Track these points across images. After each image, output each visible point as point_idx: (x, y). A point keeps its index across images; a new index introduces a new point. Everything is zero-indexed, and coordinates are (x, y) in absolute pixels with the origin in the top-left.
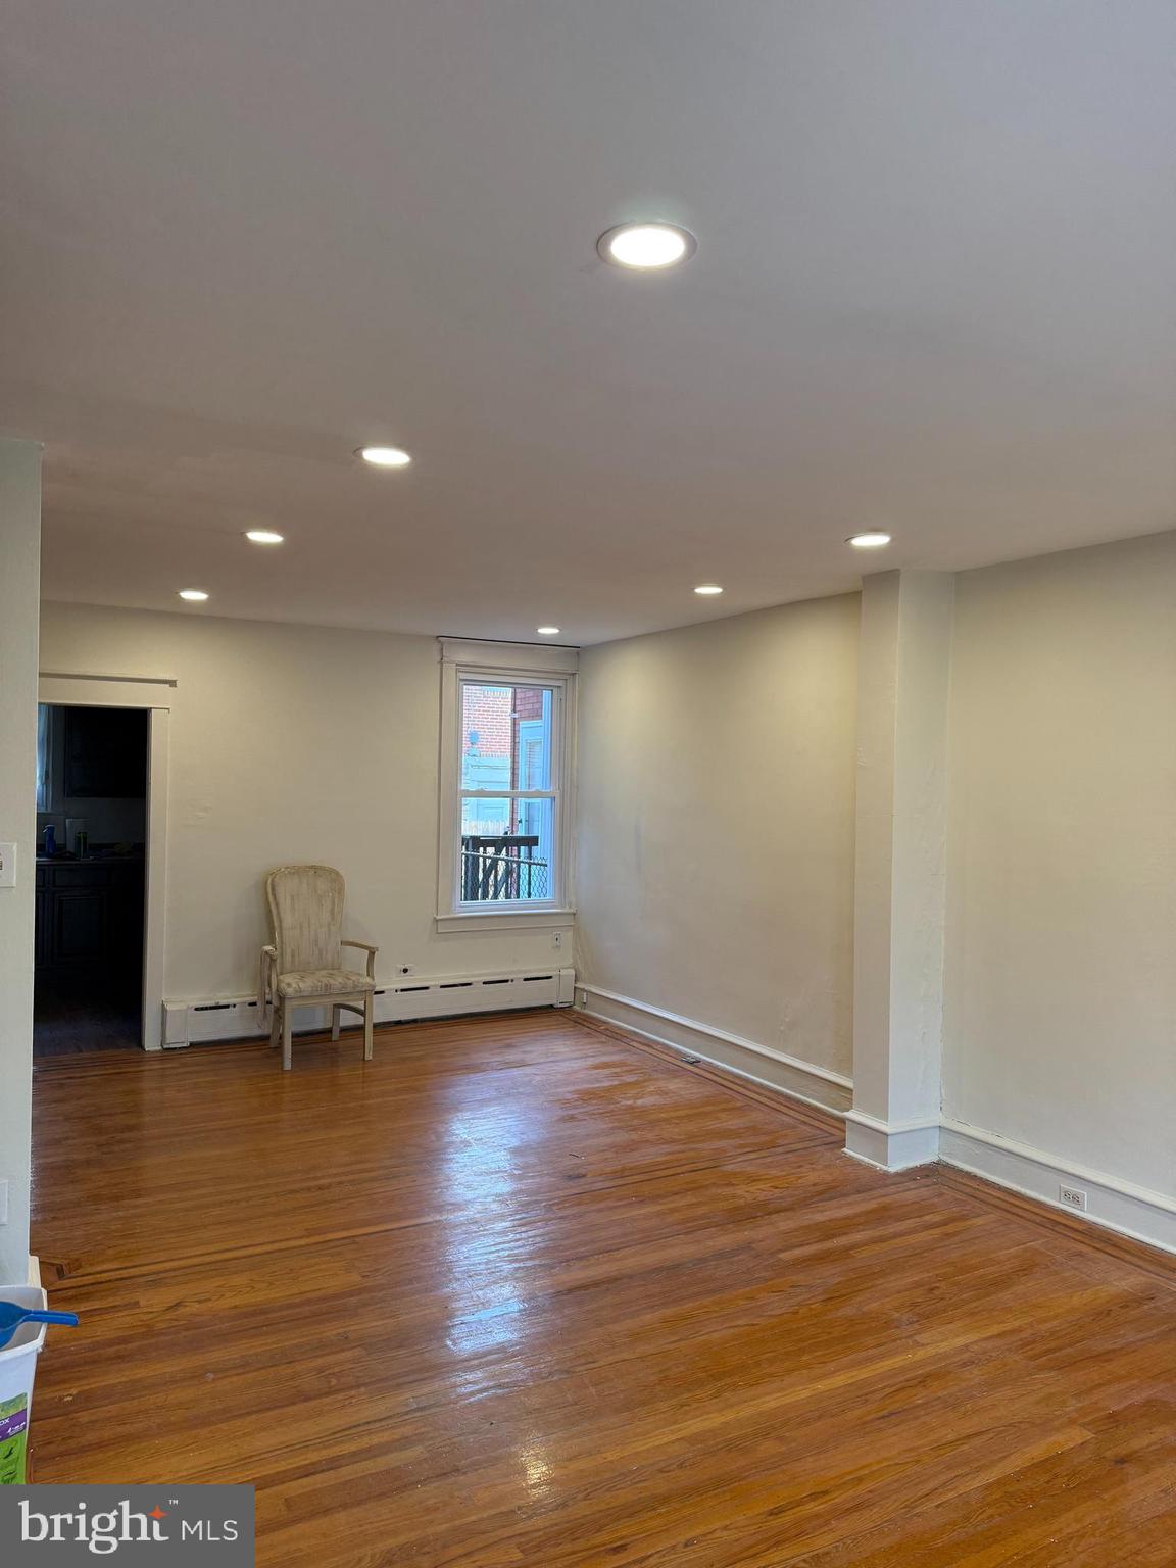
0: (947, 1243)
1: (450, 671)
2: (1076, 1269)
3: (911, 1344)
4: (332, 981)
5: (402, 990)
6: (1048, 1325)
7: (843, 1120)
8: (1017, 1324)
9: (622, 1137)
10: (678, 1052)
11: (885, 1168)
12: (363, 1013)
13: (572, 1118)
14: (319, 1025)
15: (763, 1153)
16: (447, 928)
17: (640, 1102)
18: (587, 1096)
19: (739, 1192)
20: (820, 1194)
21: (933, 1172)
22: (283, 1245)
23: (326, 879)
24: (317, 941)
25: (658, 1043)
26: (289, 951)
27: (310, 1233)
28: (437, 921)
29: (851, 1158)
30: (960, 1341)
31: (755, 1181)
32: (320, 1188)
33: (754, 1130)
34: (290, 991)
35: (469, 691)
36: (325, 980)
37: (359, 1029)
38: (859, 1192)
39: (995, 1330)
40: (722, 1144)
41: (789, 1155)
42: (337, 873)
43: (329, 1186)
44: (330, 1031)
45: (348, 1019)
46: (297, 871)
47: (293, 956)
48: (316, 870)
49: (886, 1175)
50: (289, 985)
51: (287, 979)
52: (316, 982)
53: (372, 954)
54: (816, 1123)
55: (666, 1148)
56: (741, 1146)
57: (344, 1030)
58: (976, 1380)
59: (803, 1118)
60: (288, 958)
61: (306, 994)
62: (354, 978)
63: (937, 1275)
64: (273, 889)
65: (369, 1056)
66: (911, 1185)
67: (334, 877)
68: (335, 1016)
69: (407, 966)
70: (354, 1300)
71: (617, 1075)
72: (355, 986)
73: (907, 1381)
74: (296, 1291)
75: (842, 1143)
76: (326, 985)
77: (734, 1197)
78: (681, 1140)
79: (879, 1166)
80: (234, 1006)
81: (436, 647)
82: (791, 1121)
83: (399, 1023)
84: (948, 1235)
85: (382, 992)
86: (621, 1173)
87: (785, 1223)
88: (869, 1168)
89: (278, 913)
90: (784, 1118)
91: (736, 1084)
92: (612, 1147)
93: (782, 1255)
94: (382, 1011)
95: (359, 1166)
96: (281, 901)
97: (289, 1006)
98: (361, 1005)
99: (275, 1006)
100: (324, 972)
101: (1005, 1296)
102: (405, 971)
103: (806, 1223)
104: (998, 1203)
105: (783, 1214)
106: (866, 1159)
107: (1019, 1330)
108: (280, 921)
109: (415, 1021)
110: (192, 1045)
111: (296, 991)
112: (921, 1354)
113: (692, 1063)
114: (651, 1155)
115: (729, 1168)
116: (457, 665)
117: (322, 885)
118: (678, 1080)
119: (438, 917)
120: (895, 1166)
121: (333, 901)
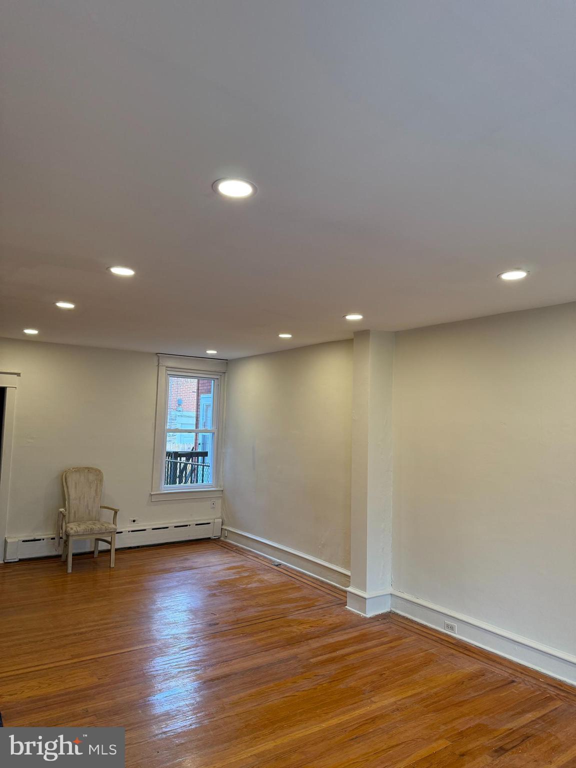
0: (390, 652)
1: (163, 370)
2: (450, 662)
3: (369, 701)
4: (94, 527)
5: (132, 531)
6: (435, 690)
7: (346, 592)
8: (420, 690)
9: (238, 604)
10: (271, 560)
11: (365, 615)
12: (110, 543)
13: (214, 595)
14: (88, 549)
15: (307, 610)
16: (157, 499)
17: (249, 586)
18: (222, 584)
19: (294, 630)
20: (333, 629)
21: (388, 617)
22: (58, 664)
23: (94, 474)
24: (88, 506)
25: (261, 556)
26: (73, 511)
27: (73, 657)
28: (152, 495)
29: (349, 611)
30: (393, 700)
31: (302, 624)
32: (81, 633)
33: (304, 598)
34: (72, 532)
35: (173, 381)
36: (90, 526)
37: (108, 551)
38: (352, 628)
39: (410, 693)
40: (288, 606)
41: (320, 610)
42: (100, 471)
43: (86, 632)
44: (93, 553)
45: (103, 546)
46: (78, 470)
47: (75, 514)
48: (89, 469)
49: (365, 619)
50: (72, 529)
51: (71, 525)
52: (86, 527)
53: (116, 513)
54: (334, 594)
55: (260, 609)
56: (297, 606)
57: (101, 552)
58: (399, 719)
59: (329, 592)
60: (72, 515)
61: (80, 534)
62: (106, 525)
63: (385, 668)
64: (66, 479)
65: (112, 565)
66: (377, 623)
67: (98, 473)
68: (96, 545)
69: (134, 519)
70: (94, 691)
71: (239, 573)
72: (106, 529)
73: (367, 720)
74: (62, 688)
75: (345, 604)
76: (91, 529)
77: (291, 632)
78: (267, 604)
79: (362, 614)
80: (44, 539)
81: (155, 359)
82: (321, 593)
83: (130, 548)
84: (392, 648)
85: (121, 532)
86: (237, 622)
87: (315, 644)
88: (358, 616)
89: (68, 492)
90: (319, 592)
91: (297, 575)
92: (233, 609)
93: (312, 660)
94: (120, 542)
95: (102, 622)
96: (69, 484)
97: (71, 539)
98: (109, 539)
99: (64, 539)
100: (90, 522)
101: (416, 677)
102: (134, 521)
103: (325, 643)
104: (417, 631)
105: (313, 640)
106: (356, 611)
107: (421, 693)
108: (69, 496)
109: (138, 547)
110: (20, 560)
111: (75, 532)
112: (374, 706)
113: (277, 566)
114: (252, 612)
115: (290, 617)
116: (166, 367)
117: (91, 477)
118: (269, 574)
119: (152, 493)
120: (369, 614)
121: (97, 486)
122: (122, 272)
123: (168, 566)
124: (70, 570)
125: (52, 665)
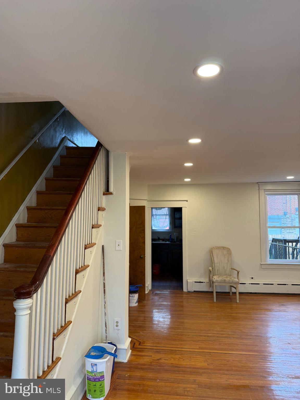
1: (262, 192)
4: (226, 279)
5: (251, 284)
12: (236, 288)
14: (227, 290)
16: (265, 267)
23: (227, 251)
24: (224, 268)
26: (216, 270)
27: (200, 348)
28: (261, 264)
32: (208, 336)
34: (214, 280)
35: (268, 197)
36: (224, 279)
37: (235, 293)
42: (229, 249)
43: (211, 336)
44: (229, 293)
45: (234, 290)
46: (218, 248)
47: (218, 271)
48: (224, 248)
50: (214, 279)
51: (215, 277)
52: (222, 279)
53: (238, 273)
57: (233, 293)
60: (216, 271)
61: (219, 282)
62: (232, 279)
64: (212, 252)
65: (238, 301)
67: (229, 250)
68: (231, 289)
69: (252, 277)
70: (203, 371)
72: (232, 281)
74: (189, 364)
76: (224, 280)
80: (204, 282)
81: (257, 185)
83: (251, 293)
85: (245, 284)
89: (213, 259)
94: (242, 289)
95: (221, 332)
96: (214, 255)
97: (215, 284)
98: (235, 286)
99: (211, 283)
100: (225, 276)
102: (252, 278)
108: (214, 261)
109: (256, 293)
110: (194, 291)
111: (216, 281)
116: (264, 190)
117: (225, 252)
119: (261, 263)
121: (228, 257)
122: (195, 141)
123: (270, 307)
124: (215, 301)
125: (188, 350)
